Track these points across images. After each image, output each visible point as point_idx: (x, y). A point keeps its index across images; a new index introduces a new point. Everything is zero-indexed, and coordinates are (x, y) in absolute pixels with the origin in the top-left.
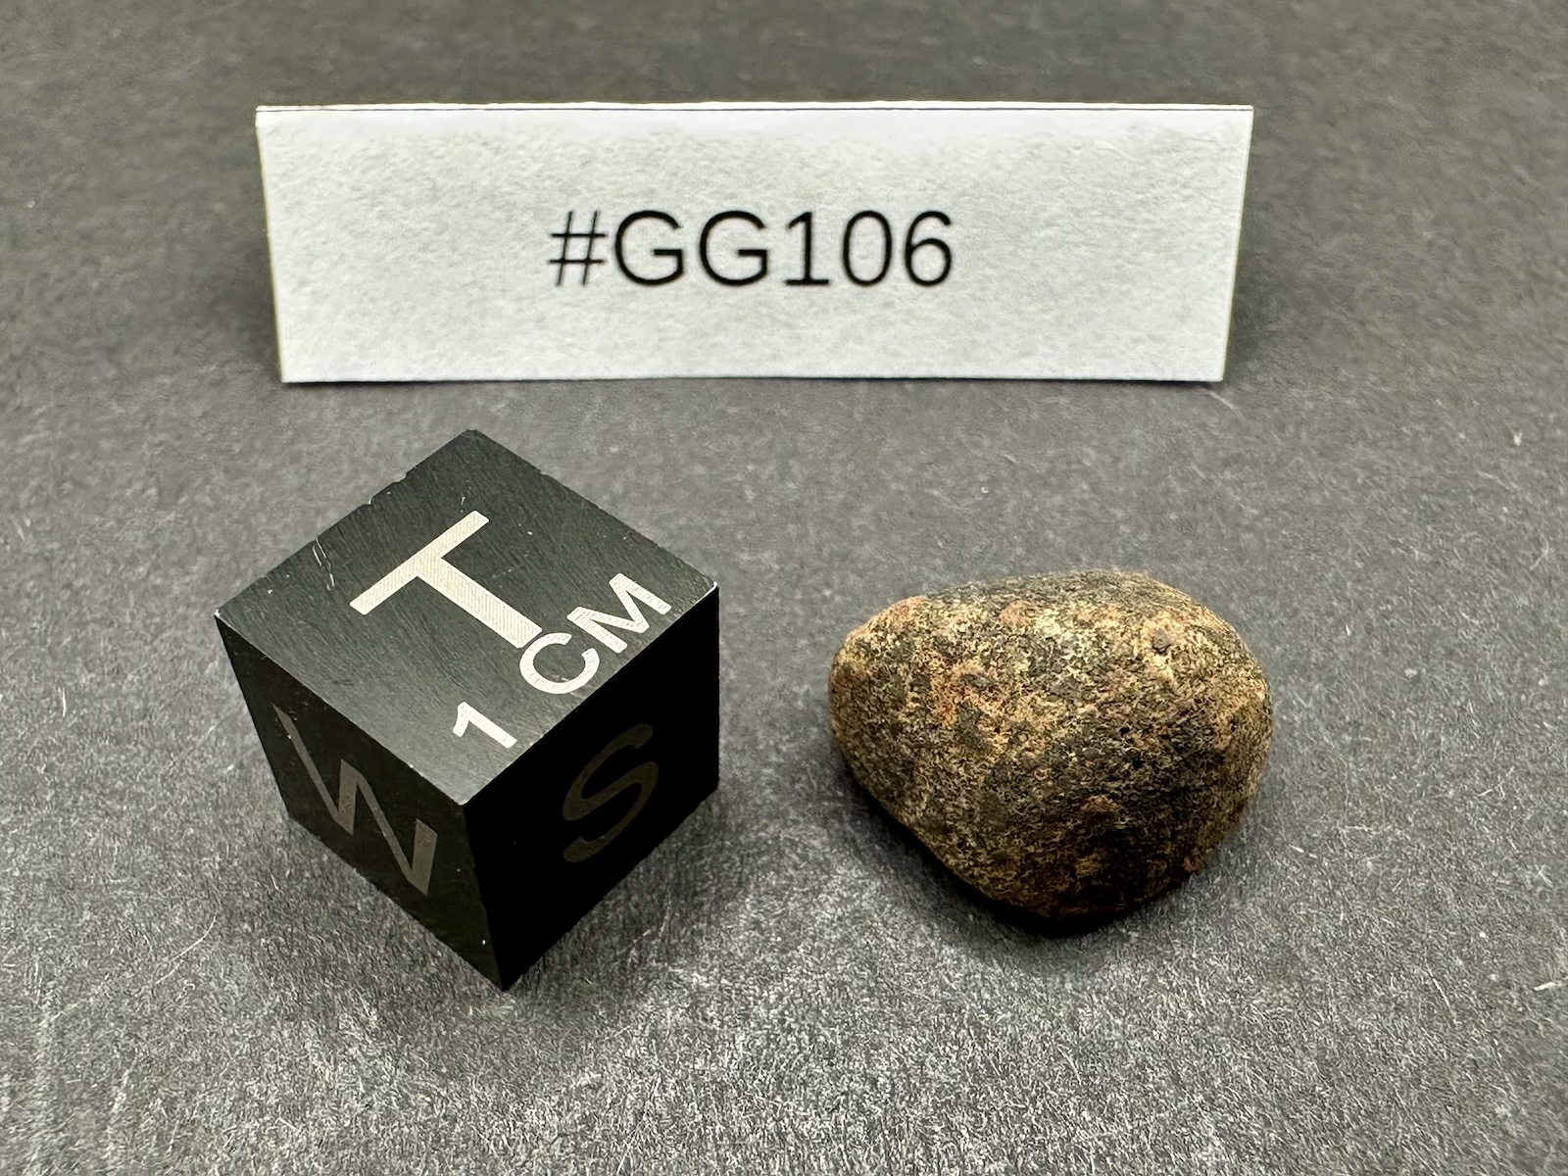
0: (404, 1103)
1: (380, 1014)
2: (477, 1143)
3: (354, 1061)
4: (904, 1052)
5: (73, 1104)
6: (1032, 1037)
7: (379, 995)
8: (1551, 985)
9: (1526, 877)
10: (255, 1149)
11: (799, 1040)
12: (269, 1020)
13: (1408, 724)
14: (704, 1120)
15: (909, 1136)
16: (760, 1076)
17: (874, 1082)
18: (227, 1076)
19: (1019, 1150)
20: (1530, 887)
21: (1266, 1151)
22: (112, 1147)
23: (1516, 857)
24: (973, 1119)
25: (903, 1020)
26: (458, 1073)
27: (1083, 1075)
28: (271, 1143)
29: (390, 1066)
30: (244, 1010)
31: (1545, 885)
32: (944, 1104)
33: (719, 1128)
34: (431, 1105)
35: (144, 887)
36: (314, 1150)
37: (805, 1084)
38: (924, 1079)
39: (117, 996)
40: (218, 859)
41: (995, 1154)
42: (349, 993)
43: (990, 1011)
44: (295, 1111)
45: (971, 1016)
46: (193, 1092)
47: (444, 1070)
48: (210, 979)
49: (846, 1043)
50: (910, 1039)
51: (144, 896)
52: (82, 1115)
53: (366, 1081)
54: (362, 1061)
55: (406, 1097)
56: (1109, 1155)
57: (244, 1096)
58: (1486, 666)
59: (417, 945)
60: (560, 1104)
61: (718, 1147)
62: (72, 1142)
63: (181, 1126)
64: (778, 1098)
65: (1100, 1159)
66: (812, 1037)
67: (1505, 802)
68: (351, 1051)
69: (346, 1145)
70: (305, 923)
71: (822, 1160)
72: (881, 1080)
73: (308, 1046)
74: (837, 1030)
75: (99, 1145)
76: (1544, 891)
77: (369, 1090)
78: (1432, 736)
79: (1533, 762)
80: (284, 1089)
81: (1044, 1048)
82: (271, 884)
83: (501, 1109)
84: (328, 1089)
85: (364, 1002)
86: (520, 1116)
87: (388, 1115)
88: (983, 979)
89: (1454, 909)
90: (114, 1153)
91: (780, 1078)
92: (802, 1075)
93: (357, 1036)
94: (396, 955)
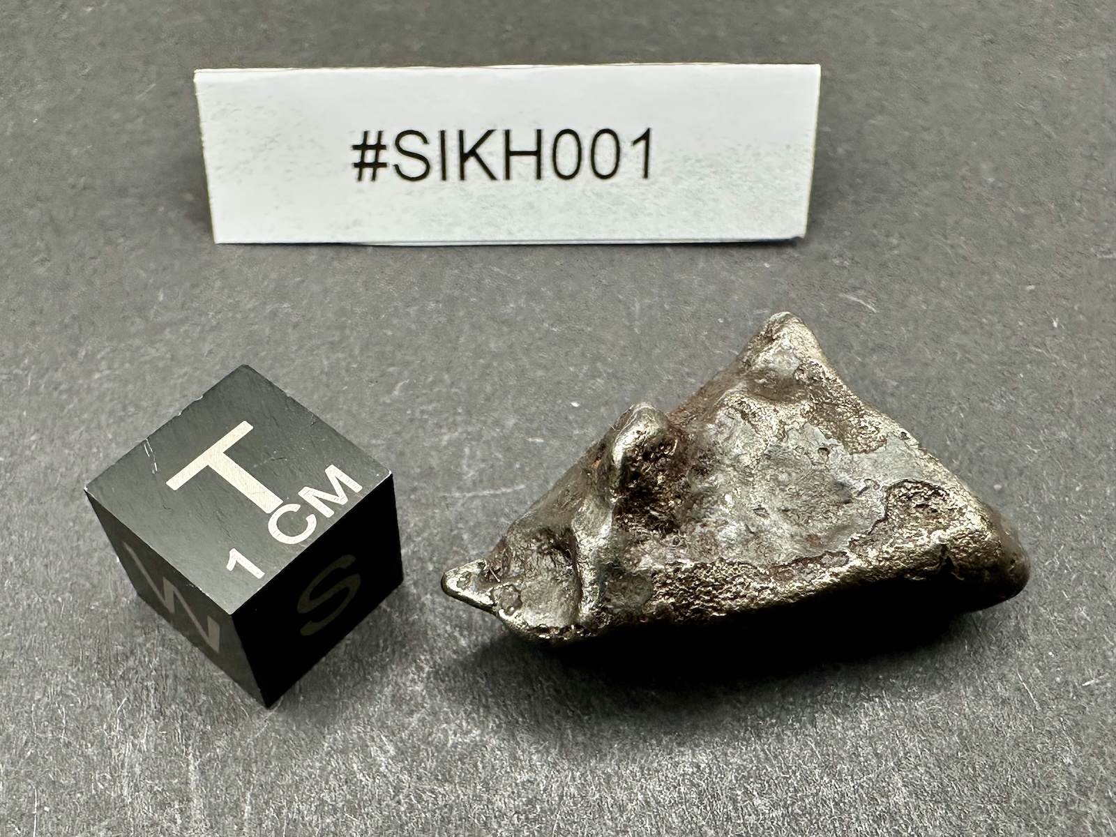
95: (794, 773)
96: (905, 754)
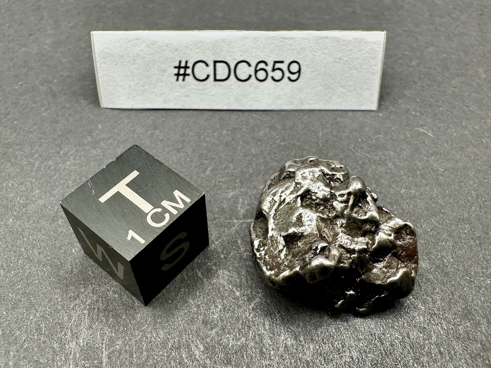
95: (400, 362)
96: (455, 353)
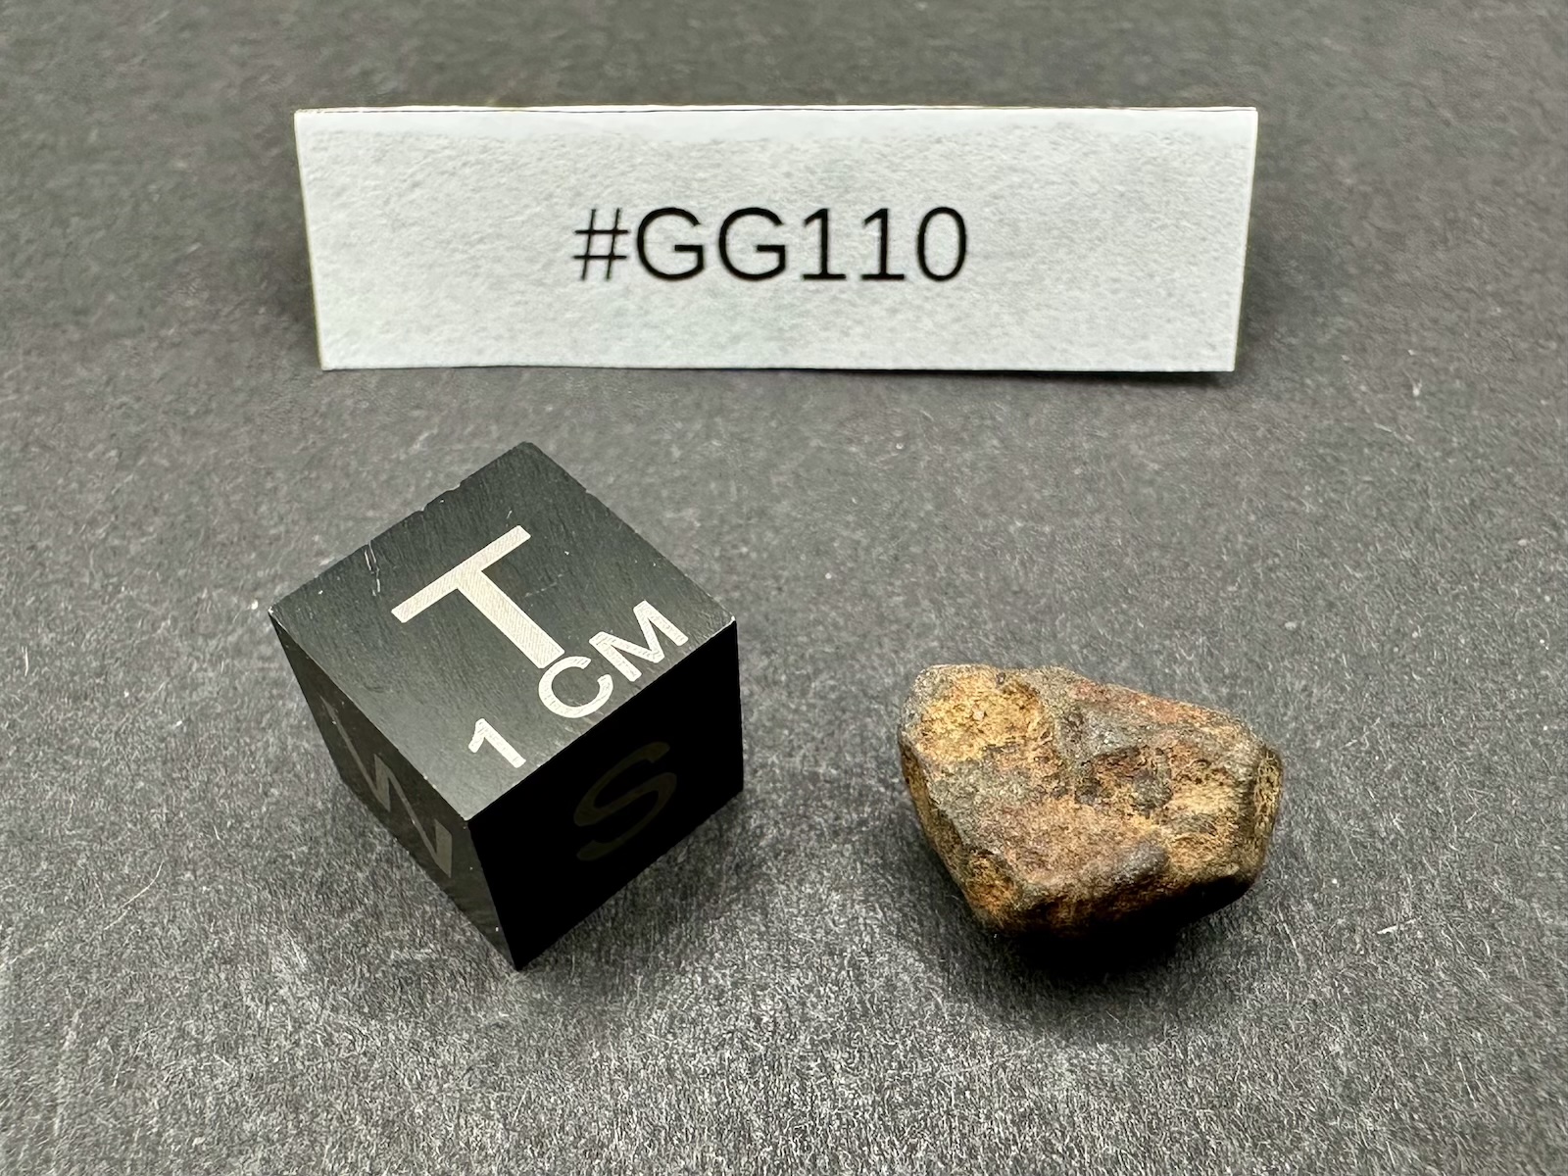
0: (328, 1042)
1: (310, 956)
2: (394, 1077)
3: (284, 1002)
4: (788, 993)
5: (27, 1042)
6: (906, 978)
7: (310, 940)
8: (1395, 928)
9: (1381, 826)
10: (191, 1084)
11: (692, 981)
12: (207, 962)
13: (1284, 677)
14: (601, 1056)
15: (787, 1073)
16: (654, 1016)
17: (758, 1021)
18: (168, 1015)
19: (886, 1084)
20: (1384, 835)
21: (1113, 1085)
22: (62, 1081)
23: (1374, 805)
24: (846, 1056)
25: (788, 962)
26: (377, 1012)
27: (951, 1015)
28: (206, 1078)
29: (316, 1006)
30: (185, 955)
31: (1398, 833)
32: (821, 1042)
33: (614, 1063)
34: (353, 1043)
35: (96, 838)
36: (245, 1084)
37: (694, 1022)
38: (804, 1019)
39: (71, 941)
40: (165, 811)
41: (865, 1088)
42: (280, 937)
43: (869, 954)
44: (227, 1049)
45: (852, 958)
46: (137, 1030)
47: (366, 1010)
48: (154, 925)
49: (735, 985)
50: (793, 981)
51: (96, 846)
52: (36, 1053)
53: (295, 1021)
54: (291, 1000)
55: (330, 1035)
56: (968, 1088)
57: (183, 1033)
58: (1363, 619)
59: (346, 892)
60: (470, 1042)
61: (612, 1082)
62: (26, 1076)
63: (125, 1062)
64: (670, 1036)
65: (960, 1092)
66: (705, 980)
67: (1368, 752)
68: (281, 992)
69: (274, 1080)
70: (244, 873)
71: (707, 1095)
72: (765, 1019)
73: (242, 988)
74: (727, 972)
75: (52, 1080)
76: (1396, 839)
77: (296, 1030)
78: (1305, 689)
79: (1398, 712)
80: (218, 1028)
81: (917, 989)
82: (213, 835)
83: (416, 1046)
84: (260, 1028)
85: (295, 946)
86: (432, 1053)
87: (313, 1053)
88: (865, 924)
89: (1310, 857)
90: (64, 1087)
91: (672, 1017)
92: (693, 1014)
93: (289, 979)
94: (327, 902)
